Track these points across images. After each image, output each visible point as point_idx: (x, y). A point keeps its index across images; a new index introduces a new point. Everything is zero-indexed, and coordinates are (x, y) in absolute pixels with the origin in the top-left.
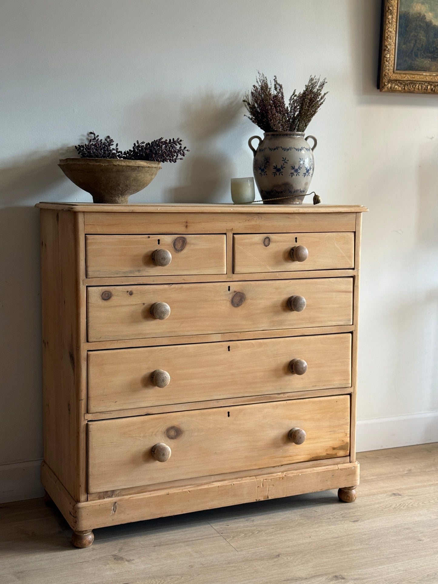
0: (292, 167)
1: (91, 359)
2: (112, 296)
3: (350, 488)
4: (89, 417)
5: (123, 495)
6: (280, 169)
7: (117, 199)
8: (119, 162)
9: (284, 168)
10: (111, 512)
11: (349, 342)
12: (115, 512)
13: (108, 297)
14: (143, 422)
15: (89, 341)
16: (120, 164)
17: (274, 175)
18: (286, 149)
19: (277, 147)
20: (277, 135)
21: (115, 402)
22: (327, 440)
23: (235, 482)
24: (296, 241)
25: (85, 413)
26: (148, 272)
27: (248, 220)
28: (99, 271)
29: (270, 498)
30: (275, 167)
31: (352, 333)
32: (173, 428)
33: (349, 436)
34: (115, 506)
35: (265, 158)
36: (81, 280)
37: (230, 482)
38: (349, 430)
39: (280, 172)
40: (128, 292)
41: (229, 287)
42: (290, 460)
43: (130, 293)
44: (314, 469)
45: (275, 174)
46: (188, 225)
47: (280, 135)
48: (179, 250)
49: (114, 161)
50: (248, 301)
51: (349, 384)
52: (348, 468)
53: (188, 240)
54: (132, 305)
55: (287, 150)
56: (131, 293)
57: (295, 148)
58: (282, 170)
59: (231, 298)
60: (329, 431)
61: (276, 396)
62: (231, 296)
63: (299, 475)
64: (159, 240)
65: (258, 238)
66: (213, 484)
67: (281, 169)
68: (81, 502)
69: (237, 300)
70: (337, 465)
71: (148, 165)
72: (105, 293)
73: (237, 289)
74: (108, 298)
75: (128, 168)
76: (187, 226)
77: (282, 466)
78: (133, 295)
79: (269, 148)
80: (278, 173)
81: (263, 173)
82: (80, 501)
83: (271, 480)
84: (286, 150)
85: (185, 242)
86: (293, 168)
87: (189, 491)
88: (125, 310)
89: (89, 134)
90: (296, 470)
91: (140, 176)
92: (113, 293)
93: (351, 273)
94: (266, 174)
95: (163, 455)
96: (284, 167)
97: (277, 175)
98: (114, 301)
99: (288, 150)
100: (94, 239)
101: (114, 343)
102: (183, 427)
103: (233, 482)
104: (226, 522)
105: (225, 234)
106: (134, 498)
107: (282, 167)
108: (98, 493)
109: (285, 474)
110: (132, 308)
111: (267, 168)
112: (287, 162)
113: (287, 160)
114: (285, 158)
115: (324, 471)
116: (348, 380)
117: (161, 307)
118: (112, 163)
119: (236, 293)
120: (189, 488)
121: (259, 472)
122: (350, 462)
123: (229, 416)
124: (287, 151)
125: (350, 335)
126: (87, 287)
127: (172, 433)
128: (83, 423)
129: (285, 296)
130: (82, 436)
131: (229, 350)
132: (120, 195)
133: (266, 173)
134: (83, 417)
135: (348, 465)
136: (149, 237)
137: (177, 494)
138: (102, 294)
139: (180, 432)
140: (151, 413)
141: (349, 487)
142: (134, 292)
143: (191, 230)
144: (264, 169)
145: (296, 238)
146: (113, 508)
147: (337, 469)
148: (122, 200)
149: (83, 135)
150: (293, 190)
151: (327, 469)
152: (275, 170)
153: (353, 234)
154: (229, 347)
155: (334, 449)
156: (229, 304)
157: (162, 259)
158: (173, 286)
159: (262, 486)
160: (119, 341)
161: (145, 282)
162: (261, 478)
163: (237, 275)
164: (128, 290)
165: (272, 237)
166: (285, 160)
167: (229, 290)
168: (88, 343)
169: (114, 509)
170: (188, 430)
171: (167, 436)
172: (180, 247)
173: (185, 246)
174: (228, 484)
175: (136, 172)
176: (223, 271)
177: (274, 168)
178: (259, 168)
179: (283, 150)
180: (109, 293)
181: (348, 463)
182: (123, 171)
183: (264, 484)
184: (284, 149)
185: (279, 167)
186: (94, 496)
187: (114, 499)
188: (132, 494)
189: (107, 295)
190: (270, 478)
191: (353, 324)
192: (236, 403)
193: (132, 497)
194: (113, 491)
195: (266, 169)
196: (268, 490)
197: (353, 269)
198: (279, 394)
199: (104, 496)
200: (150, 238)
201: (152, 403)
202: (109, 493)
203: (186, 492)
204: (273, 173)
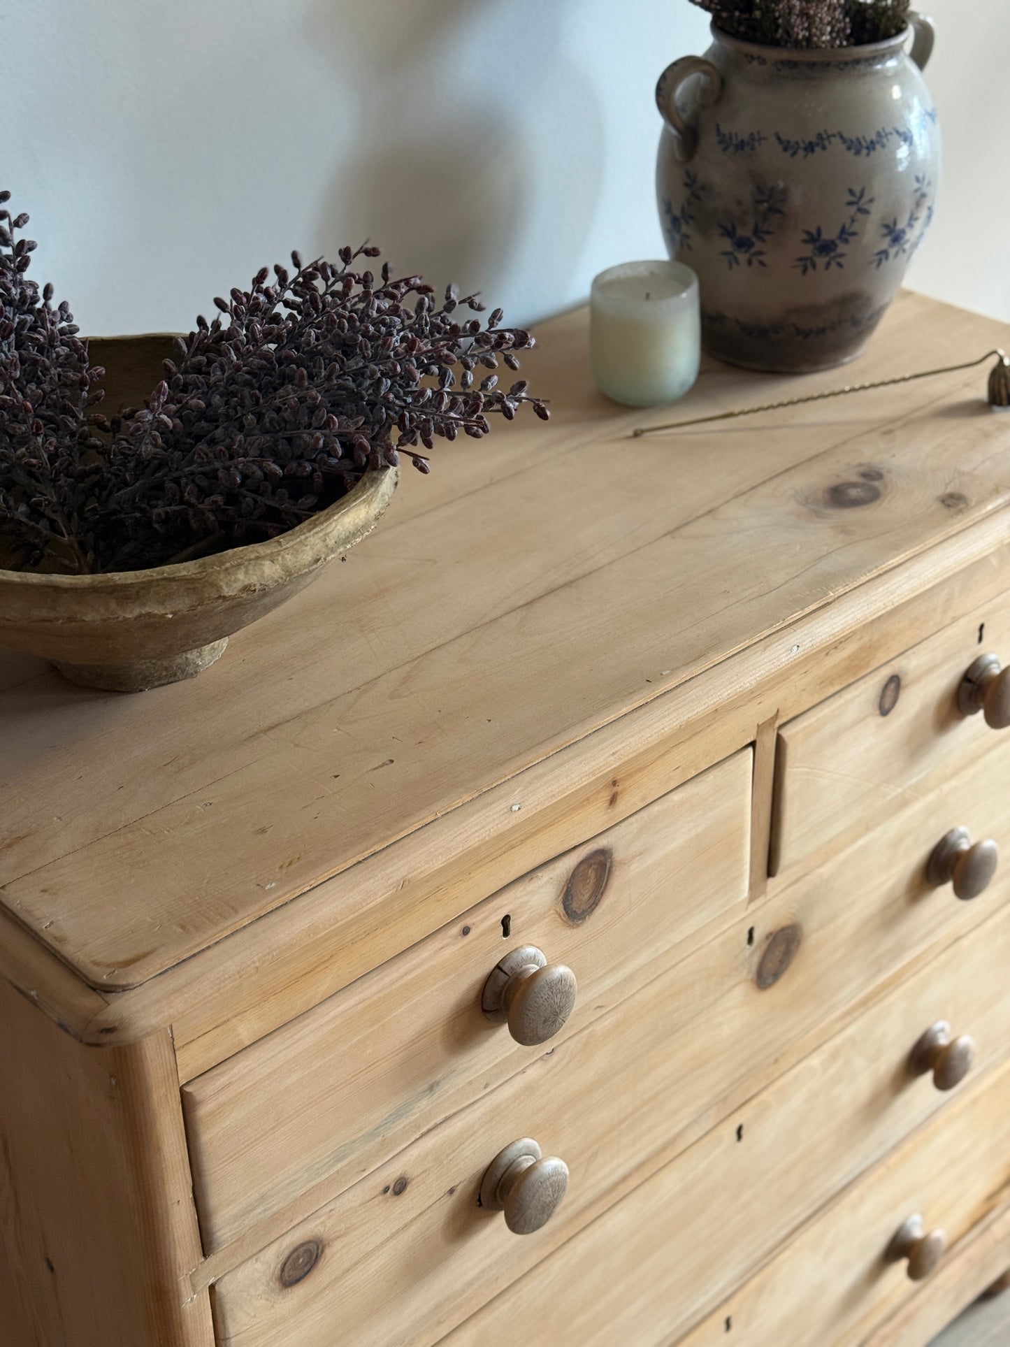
0: (887, 226)
2: (323, 1251)
6: (833, 242)
8: (246, 573)
9: (850, 238)
13: (307, 1264)
16: (253, 579)
17: (800, 270)
18: (864, 144)
19: (819, 136)
20: (812, 65)
24: (980, 638)
26: (465, 1071)
28: (263, 1198)
30: (808, 233)
35: (759, 190)
36: (181, 1283)
39: (832, 254)
40: (386, 1190)
41: (751, 931)
43: (398, 1189)
45: (806, 265)
46: (619, 789)
47: (828, 65)
48: (584, 912)
49: (222, 576)
50: (810, 941)
53: (618, 849)
54: (407, 1226)
55: (868, 148)
56: (400, 1187)
57: (897, 132)
58: (842, 248)
59: (754, 968)
62: (756, 959)
64: (505, 917)
67: (837, 242)
69: (774, 959)
72: (295, 1254)
73: (777, 921)
74: (306, 1269)
76: (613, 799)
78: (408, 1189)
79: (779, 139)
80: (821, 261)
81: (747, 256)
84: (864, 152)
85: (607, 865)
86: (890, 229)
88: (377, 1262)
92: (329, 1230)
94: (762, 264)
96: (854, 234)
97: (814, 267)
98: (334, 1258)
99: (871, 146)
105: (752, 744)
107: (845, 235)
111: (767, 237)
112: (866, 207)
113: (866, 198)
114: (858, 194)
119: (774, 939)
123: (728, 1328)
124: (868, 155)
126: (213, 1287)
131: (739, 1139)
133: (763, 258)
136: (466, 931)
138: (283, 1270)
142: (413, 1173)
143: (629, 802)
144: (754, 239)
145: (982, 627)
152: (808, 250)
154: (740, 1129)
156: (747, 991)
157: (545, 1021)
161: (454, 1110)
163: (781, 875)
164: (387, 1184)
165: (908, 663)
166: (857, 200)
167: (750, 940)
172: (587, 896)
173: (606, 885)
177: (805, 241)
178: (724, 228)
179: (849, 148)
180: (310, 1246)
184: (855, 146)
185: (829, 234)
189: (301, 1260)
195: (763, 240)
200: (470, 929)
204: (801, 259)
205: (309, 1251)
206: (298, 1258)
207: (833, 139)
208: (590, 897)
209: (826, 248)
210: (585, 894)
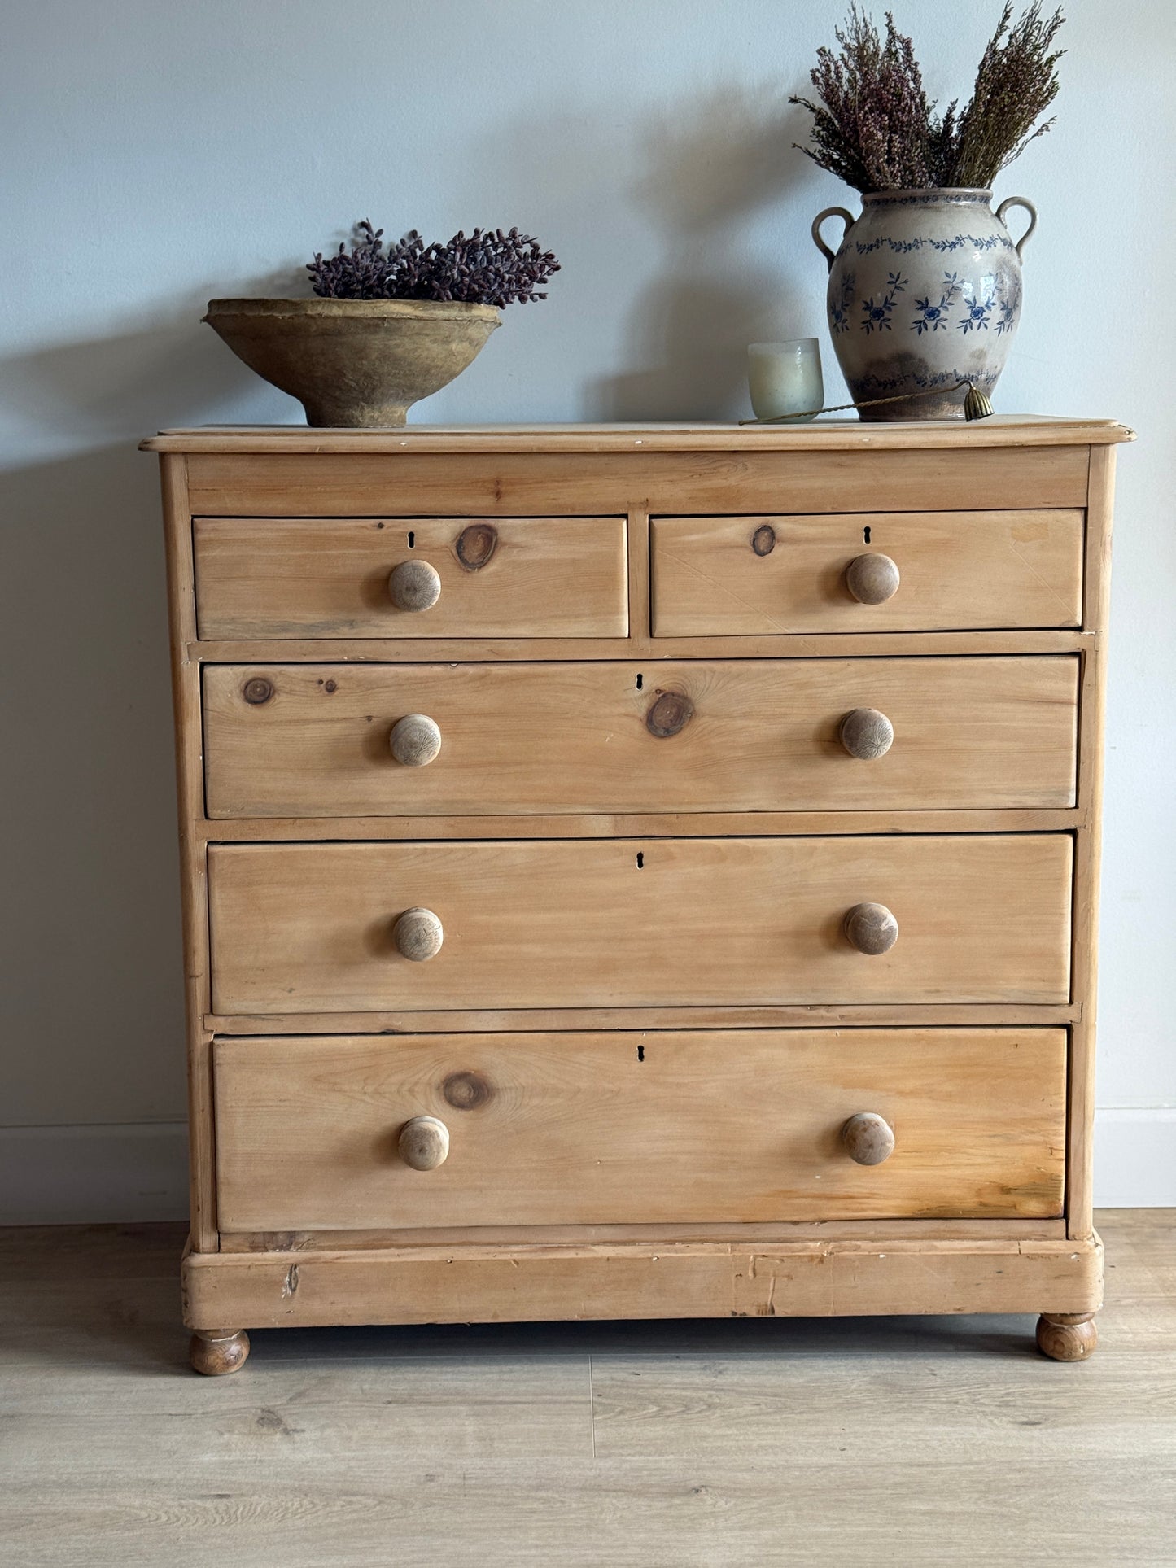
0: (919, 302)
1: (217, 867)
2: (274, 694)
3: (1067, 1318)
4: (220, 1025)
5: (322, 1249)
6: (881, 309)
7: (357, 413)
9: (893, 307)
10: (284, 1290)
11: (1064, 863)
12: (294, 1290)
13: (262, 695)
14: (376, 1053)
15: (211, 817)
17: (865, 330)
18: (904, 246)
21: (288, 989)
22: (979, 1160)
23: (662, 1253)
24: (867, 540)
25: (207, 1014)
26: (377, 626)
27: (700, 475)
28: (232, 621)
29: (779, 1313)
30: (866, 303)
31: (1073, 833)
32: (463, 1076)
33: (1063, 1156)
34: (293, 1274)
35: (844, 278)
36: (182, 648)
37: (645, 1251)
38: (1064, 1139)
39: (882, 318)
40: (321, 682)
41: (640, 677)
42: (847, 1209)
43: (329, 687)
44: (931, 1245)
45: (868, 326)
46: (503, 489)
47: (895, 201)
48: (473, 564)
50: (703, 723)
51: (1061, 993)
52: (1057, 1256)
53: (503, 535)
54: (333, 721)
55: (906, 248)
56: (331, 688)
57: (932, 241)
58: (887, 315)
59: (644, 711)
60: (989, 1133)
61: (801, 1010)
62: (645, 704)
63: (879, 1255)
64: (411, 535)
65: (737, 530)
66: (593, 1251)
67: (884, 309)
68: (201, 1251)
69: (664, 716)
70: (1016, 1242)
71: (420, 313)
72: (255, 683)
73: (665, 684)
74: (262, 698)
75: (351, 322)
76: (498, 494)
77: (824, 1224)
78: (337, 693)
80: (876, 323)
81: (841, 324)
82: (198, 1248)
83: (782, 1260)
84: (903, 250)
85: (494, 540)
86: (923, 305)
87: (514, 1261)
88: (312, 732)
89: (357, 227)
90: (872, 1240)
91: (398, 346)
92: (278, 682)
93: (1070, 641)
94: (847, 328)
95: (420, 1151)
96: (895, 304)
97: (873, 328)
98: (281, 705)
99: (909, 247)
100: (217, 530)
101: (285, 825)
102: (498, 1076)
103: (657, 1251)
104: (632, 1365)
105: (625, 516)
106: (347, 1261)
107: (888, 304)
108: (250, 1233)
109: (831, 1247)
110: (337, 729)
111: (847, 308)
112: (902, 286)
113: (901, 279)
114: (896, 275)
115: (968, 1256)
116: (1058, 980)
117: (407, 731)
118: (305, 309)
119: (664, 696)
120: (517, 1252)
121: (747, 1232)
122: (1067, 1239)
123: (641, 1057)
124: (905, 252)
125: (1069, 839)
126: (203, 665)
127: (463, 1091)
128: (202, 1040)
129: (832, 709)
130: (201, 1074)
131: (641, 865)
132: (363, 404)
133: (847, 324)
134: (200, 1024)
135: (1060, 1246)
136: (381, 526)
137: (479, 1264)
138: (246, 687)
139: (486, 1092)
140: (400, 1030)
141: (1062, 1315)
142: (340, 684)
143: (512, 503)
144: (842, 311)
145: (867, 530)
146: (287, 1279)
147: (1016, 1255)
148: (372, 417)
149: (339, 233)
150: (929, 377)
151: (978, 1248)
152: (867, 316)
153: (1078, 517)
154: (640, 856)
155: (1006, 1190)
156: (638, 728)
158: (461, 668)
159: (751, 1274)
160: (298, 821)
161: (372, 657)
162: (749, 1251)
163: (660, 640)
164: (322, 678)
165: (781, 525)
166: (895, 280)
167: (640, 685)
168: (208, 821)
169: (290, 1283)
170: (511, 1088)
171: (446, 1098)
172: (476, 554)
173: (492, 555)
174: (641, 1256)
175: (382, 335)
176: (619, 628)
177: (865, 309)
178: (832, 309)
179: (893, 248)
180: (265, 683)
181: (1061, 1239)
182: (340, 333)
183: (757, 1271)
184: (897, 247)
185: (878, 303)
186: (237, 1239)
187: (292, 1255)
188: (346, 1249)
189: (258, 690)
190: (779, 1254)
191: (1077, 807)
192: (668, 1022)
193: (344, 1257)
194: (292, 1235)
195: (845, 310)
196: (773, 1290)
197: (1080, 629)
198: (812, 1006)
199: (267, 1245)
200: (384, 529)
201: (400, 1002)
202: (281, 1237)
203: (506, 1263)
204: (864, 322)
205: (264, 686)
206: (256, 686)
207: (884, 242)
208: (480, 555)
209: (878, 314)
210: (473, 552)
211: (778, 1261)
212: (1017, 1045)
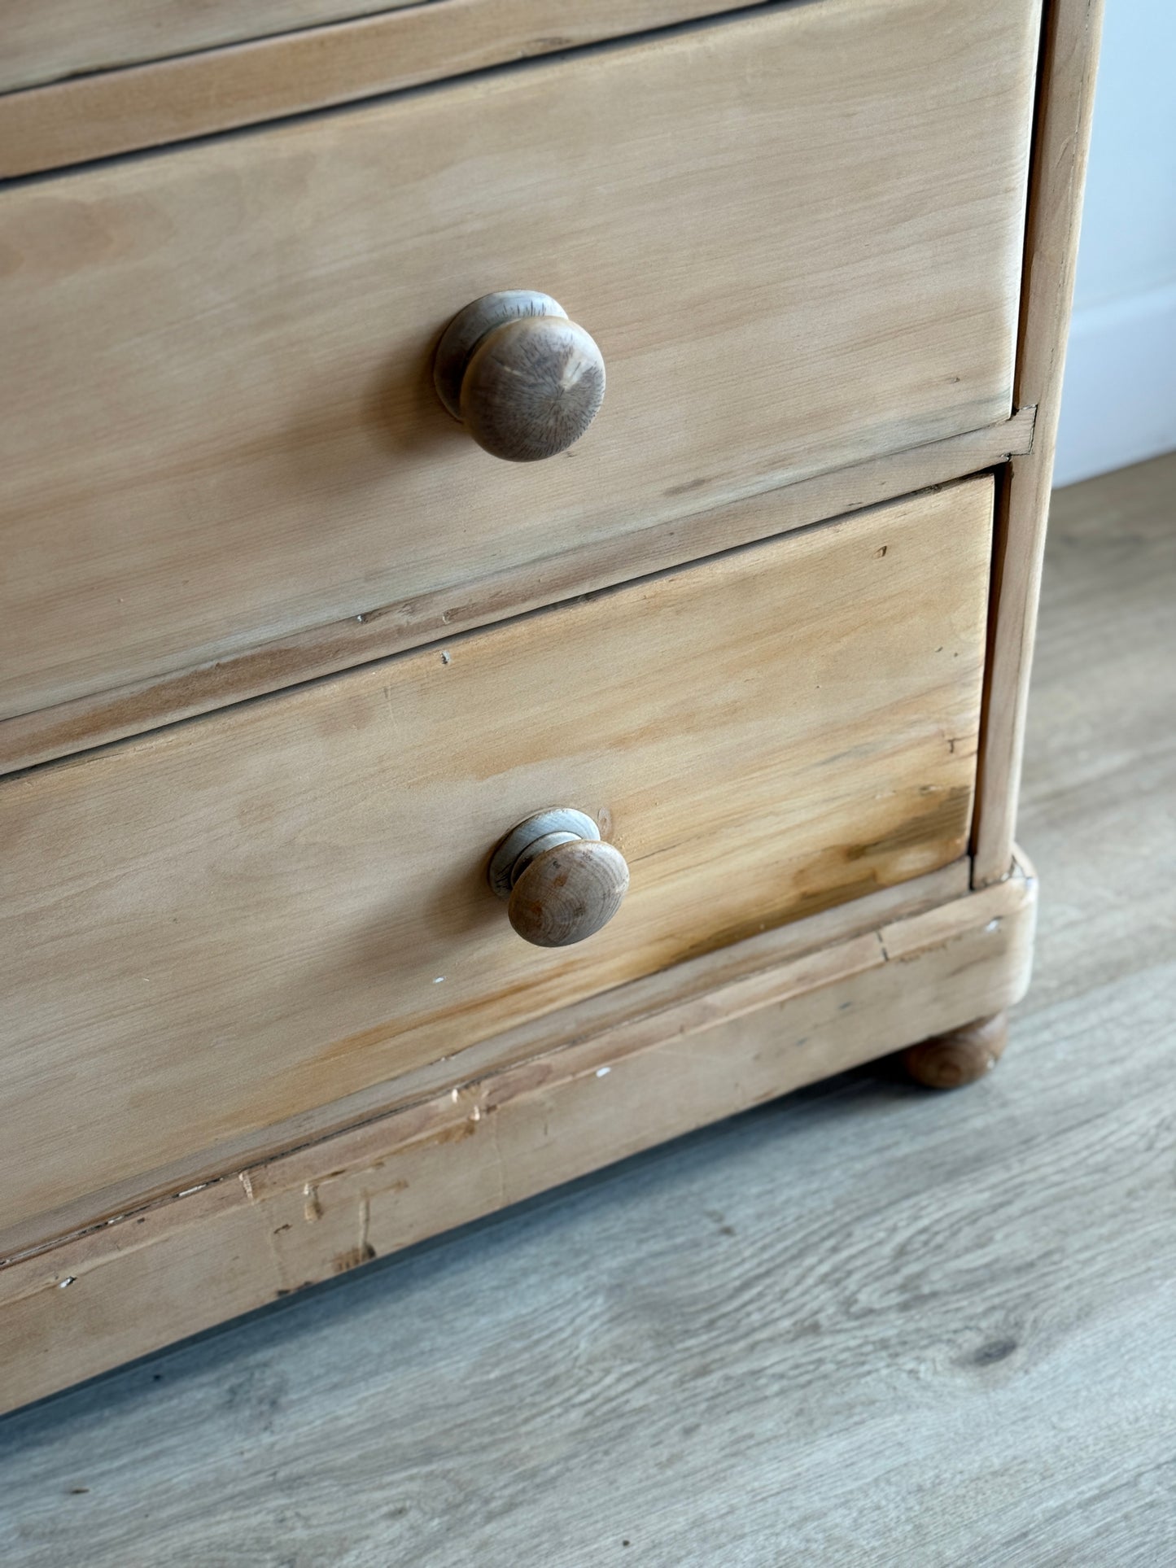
11: (1020, 38)
22: (803, 816)
23: (84, 1263)
29: (385, 1249)
33: (974, 748)
37: (35, 1274)
38: (977, 711)
44: (705, 1008)
51: (992, 397)
52: (960, 938)
60: (821, 757)
61: (342, 632)
63: (594, 1073)
70: (872, 936)
77: (462, 1054)
90: (573, 1041)
109: (485, 1093)
115: (782, 1003)
116: (987, 371)
122: (975, 890)
135: (962, 911)
141: (962, 1027)
147: (879, 966)
151: (800, 979)
155: (856, 852)
159: (309, 1215)
174: (28, 1290)
181: (958, 896)
183: (325, 1204)
196: (367, 1220)
198: (367, 616)
211: (370, 1171)
212: (885, 549)
